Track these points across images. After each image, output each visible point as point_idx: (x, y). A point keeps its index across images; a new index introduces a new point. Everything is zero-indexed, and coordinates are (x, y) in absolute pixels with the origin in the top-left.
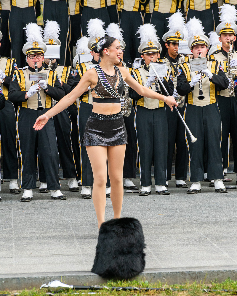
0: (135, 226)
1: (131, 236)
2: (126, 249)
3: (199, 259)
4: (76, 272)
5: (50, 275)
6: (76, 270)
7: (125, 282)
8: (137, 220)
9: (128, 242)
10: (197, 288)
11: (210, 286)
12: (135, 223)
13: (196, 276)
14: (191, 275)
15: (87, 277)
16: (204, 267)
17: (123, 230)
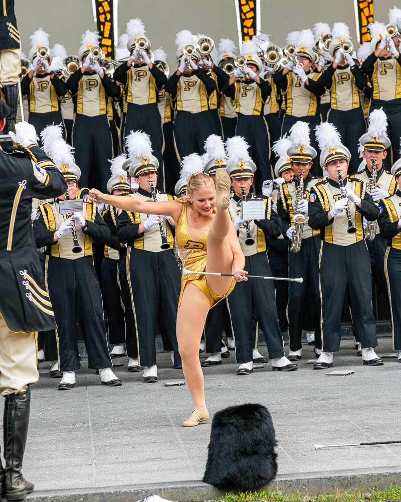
0: (261, 416)
1: (257, 429)
2: (251, 448)
3: (351, 459)
4: (182, 482)
5: (145, 488)
6: (181, 480)
7: (251, 494)
8: (263, 407)
9: (252, 439)
10: (351, 499)
11: (369, 495)
12: (262, 411)
13: (348, 483)
14: (342, 481)
15: (198, 489)
16: (359, 470)
17: (245, 422)
